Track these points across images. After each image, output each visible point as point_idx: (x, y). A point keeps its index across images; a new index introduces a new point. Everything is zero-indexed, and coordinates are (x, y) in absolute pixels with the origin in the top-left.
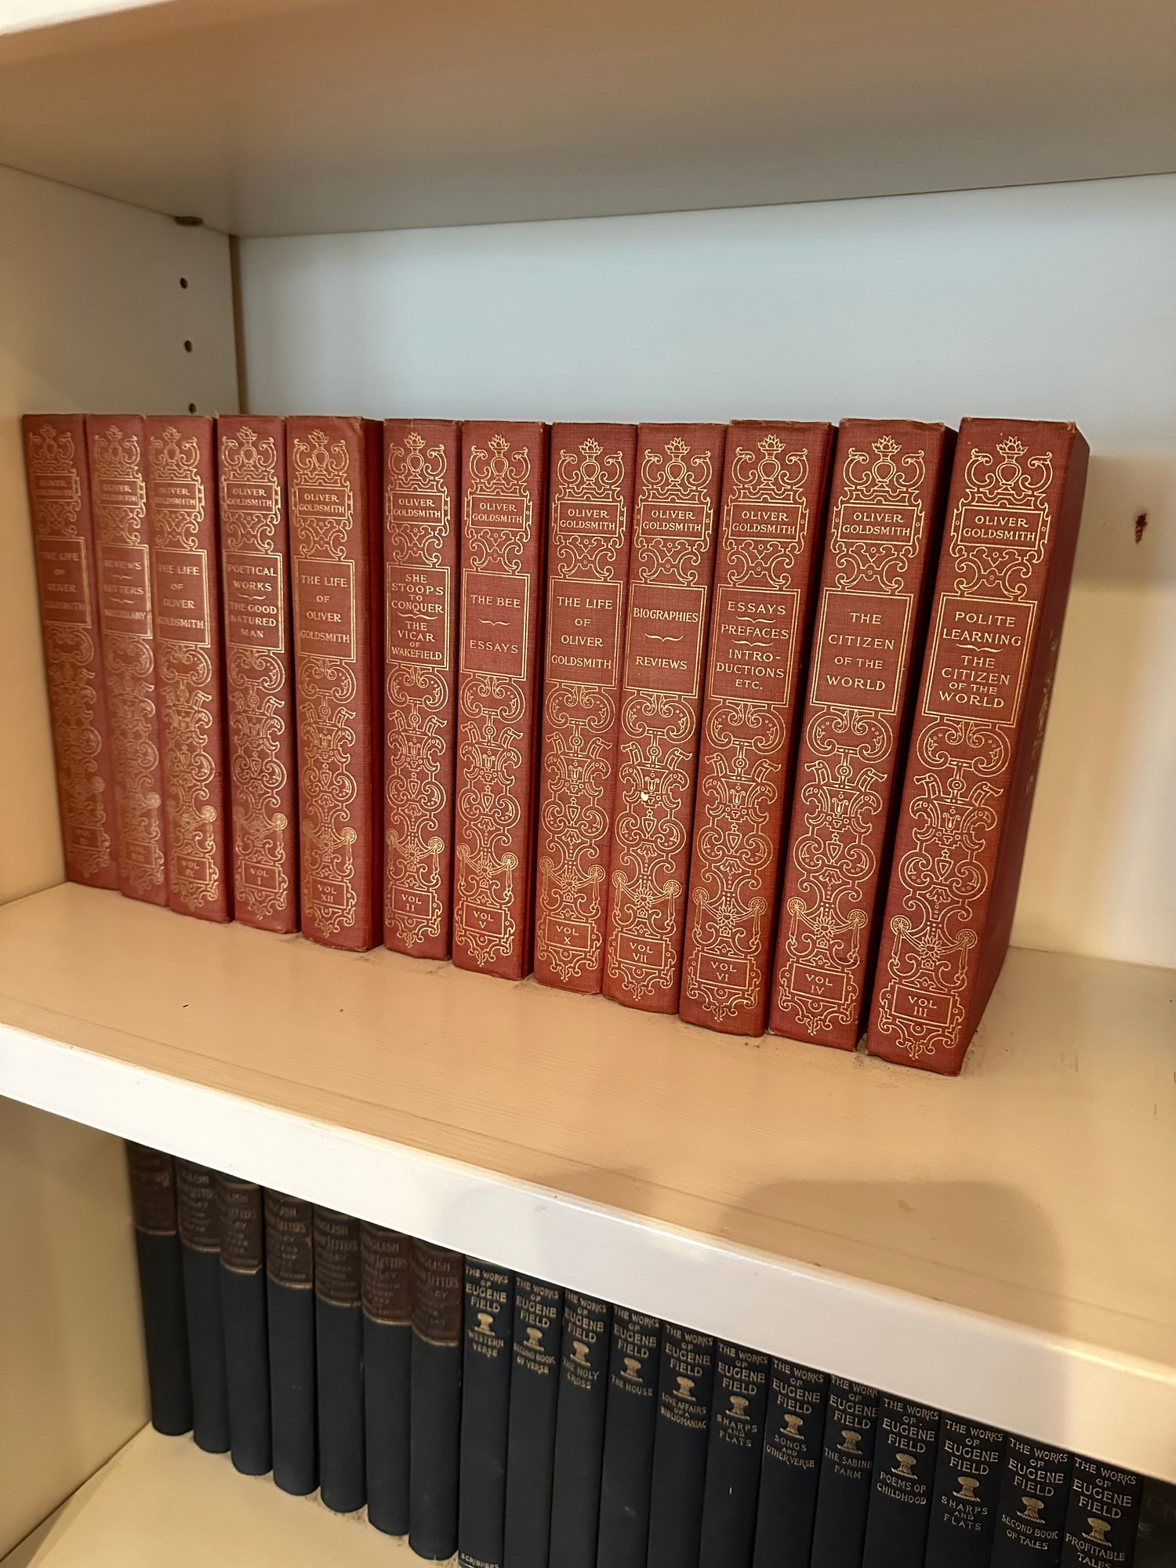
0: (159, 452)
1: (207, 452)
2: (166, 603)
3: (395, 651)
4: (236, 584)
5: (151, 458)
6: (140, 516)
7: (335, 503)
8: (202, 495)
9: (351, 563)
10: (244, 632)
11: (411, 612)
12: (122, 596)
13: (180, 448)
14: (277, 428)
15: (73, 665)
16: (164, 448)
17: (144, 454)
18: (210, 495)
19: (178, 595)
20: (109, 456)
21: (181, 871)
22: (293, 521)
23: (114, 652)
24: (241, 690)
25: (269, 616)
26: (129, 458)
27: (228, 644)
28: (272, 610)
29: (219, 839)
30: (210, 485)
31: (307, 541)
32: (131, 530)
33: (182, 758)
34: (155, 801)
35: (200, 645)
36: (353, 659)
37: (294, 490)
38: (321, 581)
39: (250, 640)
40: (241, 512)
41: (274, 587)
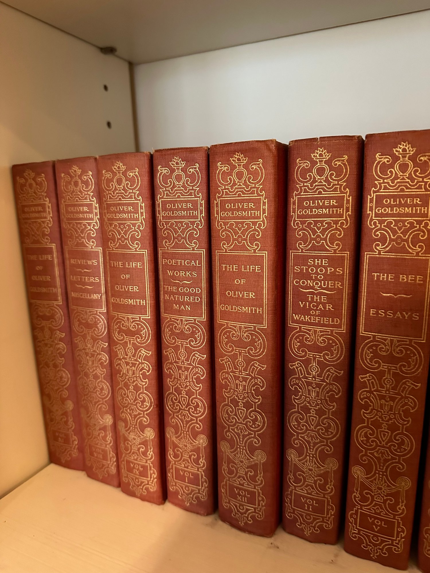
0: (109, 181)
1: (146, 178)
2: (118, 288)
3: (296, 317)
4: (170, 273)
5: (104, 186)
6: (96, 228)
7: (252, 209)
8: (143, 211)
9: (265, 254)
10: (176, 307)
11: (312, 288)
12: (85, 284)
13: (126, 176)
14: (201, 157)
15: (50, 329)
16: (113, 178)
17: (98, 184)
18: (149, 210)
19: (126, 282)
20: (72, 187)
21: (130, 470)
22: (216, 225)
23: (79, 320)
24: (173, 347)
25: (195, 295)
26: (87, 187)
27: (163, 315)
28: (197, 290)
29: (157, 450)
30: (149, 202)
31: (228, 239)
32: (89, 238)
33: (130, 395)
34: (108, 420)
35: (143, 317)
36: (265, 325)
37: (216, 202)
38: (239, 268)
39: (180, 312)
40: (173, 221)
41: (199, 274)
